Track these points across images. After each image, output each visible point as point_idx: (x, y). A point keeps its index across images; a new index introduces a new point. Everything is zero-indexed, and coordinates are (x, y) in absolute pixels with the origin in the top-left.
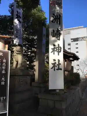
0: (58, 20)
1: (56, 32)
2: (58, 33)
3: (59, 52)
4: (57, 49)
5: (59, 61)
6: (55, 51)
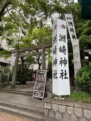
0: (64, 39)
1: (62, 48)
2: (64, 49)
3: (65, 64)
4: (64, 61)
5: (65, 71)
6: (62, 63)
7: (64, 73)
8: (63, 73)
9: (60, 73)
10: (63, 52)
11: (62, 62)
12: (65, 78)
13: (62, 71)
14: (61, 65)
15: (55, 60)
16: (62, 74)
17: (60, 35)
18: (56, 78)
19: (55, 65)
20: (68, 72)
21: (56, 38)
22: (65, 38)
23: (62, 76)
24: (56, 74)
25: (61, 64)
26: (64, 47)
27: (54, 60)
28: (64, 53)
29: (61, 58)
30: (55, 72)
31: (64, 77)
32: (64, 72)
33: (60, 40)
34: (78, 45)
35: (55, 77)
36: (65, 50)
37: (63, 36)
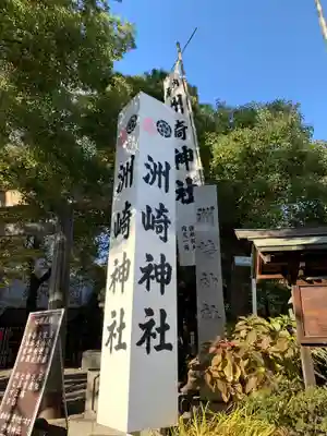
7: (158, 324)
8: (152, 323)
9: (141, 325)
10: (158, 232)
11: (153, 273)
12: (158, 348)
13: (149, 312)
14: (148, 287)
15: (120, 264)
16: (147, 327)
17: (150, 159)
18: (118, 348)
19: (118, 285)
20: (172, 320)
21: (131, 170)
22: (166, 174)
23: (148, 336)
24: (120, 330)
25: (145, 283)
26: (162, 210)
27: (116, 262)
28: (162, 235)
29: (149, 258)
30: (118, 318)
31: (155, 342)
32: (157, 318)
33: (146, 179)
34: (212, 208)
35: (115, 342)
36: (167, 222)
37: (161, 166)
